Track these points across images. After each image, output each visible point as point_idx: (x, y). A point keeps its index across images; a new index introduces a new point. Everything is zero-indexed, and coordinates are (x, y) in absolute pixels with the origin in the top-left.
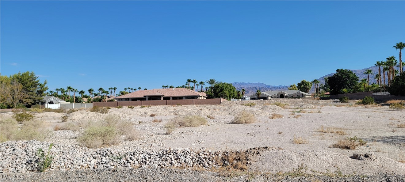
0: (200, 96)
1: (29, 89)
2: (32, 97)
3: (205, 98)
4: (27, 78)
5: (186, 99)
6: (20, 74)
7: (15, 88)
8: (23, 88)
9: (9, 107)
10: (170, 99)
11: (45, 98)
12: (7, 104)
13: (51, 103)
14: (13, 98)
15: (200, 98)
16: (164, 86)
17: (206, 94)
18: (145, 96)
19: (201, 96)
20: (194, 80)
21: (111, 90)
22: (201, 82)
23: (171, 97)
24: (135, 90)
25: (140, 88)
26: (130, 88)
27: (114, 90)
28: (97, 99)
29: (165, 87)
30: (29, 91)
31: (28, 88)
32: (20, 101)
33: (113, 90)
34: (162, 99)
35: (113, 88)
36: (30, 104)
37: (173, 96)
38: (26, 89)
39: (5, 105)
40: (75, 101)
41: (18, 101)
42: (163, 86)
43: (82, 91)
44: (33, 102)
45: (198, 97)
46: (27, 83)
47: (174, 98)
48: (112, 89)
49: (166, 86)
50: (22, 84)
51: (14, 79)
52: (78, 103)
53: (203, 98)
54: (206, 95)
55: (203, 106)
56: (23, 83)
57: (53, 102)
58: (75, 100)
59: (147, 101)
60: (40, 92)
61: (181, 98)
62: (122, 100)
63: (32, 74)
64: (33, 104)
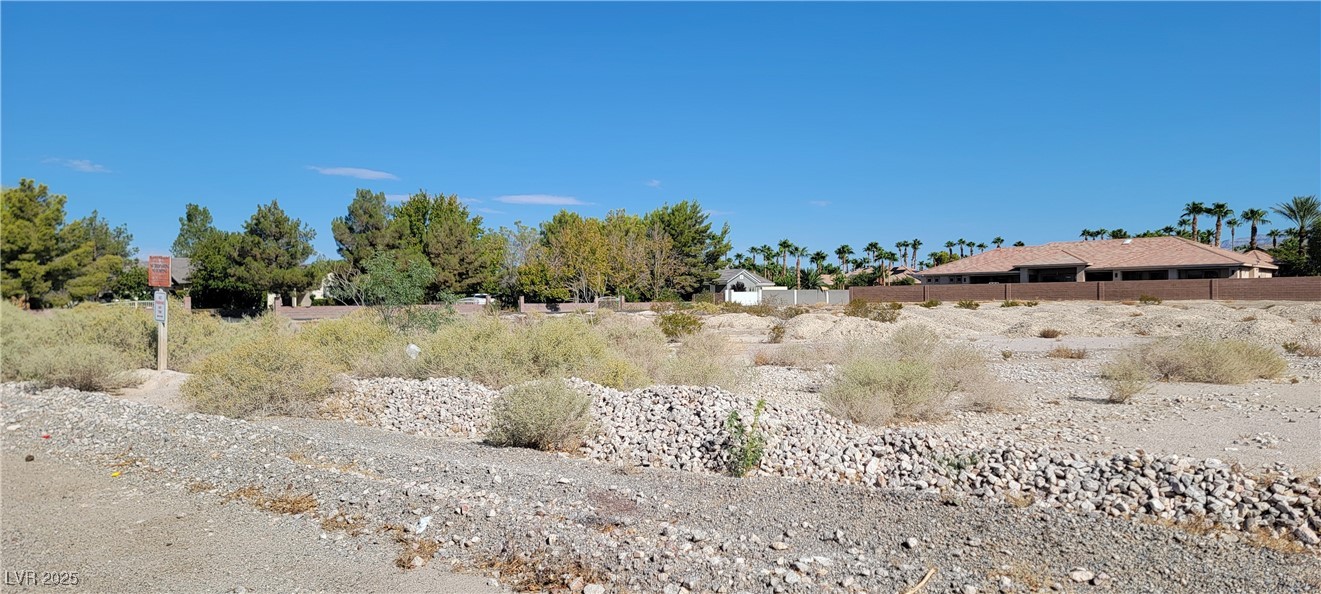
0: (1242, 267)
1: (687, 249)
2: (693, 270)
3: (1269, 275)
4: (682, 219)
5: (1180, 278)
6: (667, 208)
7: (656, 248)
8: (674, 246)
9: (644, 298)
10: (1111, 279)
11: (725, 275)
12: (638, 289)
13: (739, 288)
14: (652, 273)
15: (1245, 275)
16: (1088, 233)
17: (1272, 260)
18: (1017, 268)
19: (1249, 268)
20: (1220, 207)
21: (903, 248)
22: (1252, 211)
23: (1117, 269)
24: (981, 246)
25: (998, 241)
26: (963, 242)
27: (912, 250)
28: (860, 276)
29: (1092, 235)
30: (688, 255)
31: (685, 246)
32: (668, 282)
33: (910, 250)
34: (1081, 277)
35: (911, 241)
36: (689, 289)
37: (1125, 265)
38: (681, 251)
39: (634, 293)
40: (799, 282)
41: (662, 282)
42: (1086, 233)
43: (818, 254)
44: (696, 285)
45: (1233, 272)
46: (682, 233)
47: (1130, 275)
48: (907, 245)
49: (1098, 233)
50: (672, 235)
51: (653, 223)
52: (808, 288)
53: (1257, 274)
54: (1274, 263)
55: (1256, 306)
56: (673, 232)
57: (743, 285)
58: (799, 279)
59: (1025, 285)
60: (712, 258)
61: (1159, 274)
62: (937, 280)
63: (695, 208)
64: (697, 291)
